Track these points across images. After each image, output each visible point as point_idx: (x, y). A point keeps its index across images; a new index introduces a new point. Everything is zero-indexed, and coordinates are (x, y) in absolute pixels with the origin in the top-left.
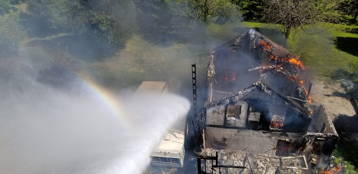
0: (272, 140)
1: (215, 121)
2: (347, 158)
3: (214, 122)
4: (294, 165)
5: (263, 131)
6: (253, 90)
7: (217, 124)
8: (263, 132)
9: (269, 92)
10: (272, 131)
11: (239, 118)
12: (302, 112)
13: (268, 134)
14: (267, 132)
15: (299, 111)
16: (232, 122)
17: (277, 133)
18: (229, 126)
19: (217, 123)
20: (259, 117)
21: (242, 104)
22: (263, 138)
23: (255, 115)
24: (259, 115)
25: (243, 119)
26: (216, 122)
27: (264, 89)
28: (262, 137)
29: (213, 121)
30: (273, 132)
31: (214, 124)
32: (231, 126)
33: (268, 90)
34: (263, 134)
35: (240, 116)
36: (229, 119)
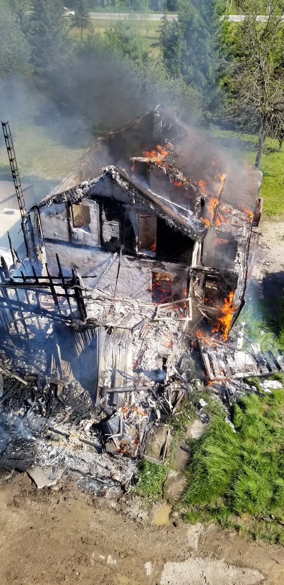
0: (142, 273)
1: (55, 232)
2: (272, 323)
3: (55, 234)
4: (170, 315)
5: (128, 256)
6: (102, 179)
7: (60, 239)
8: (128, 258)
9: (125, 184)
10: (141, 257)
11: (89, 230)
12: (177, 225)
13: (136, 263)
14: (135, 259)
15: (172, 222)
16: (81, 237)
17: (147, 261)
18: (77, 243)
19: (59, 236)
20: (118, 230)
21: (89, 205)
22: (130, 270)
23: (111, 225)
24: (117, 226)
25: (95, 231)
26: (56, 234)
27: (116, 177)
28: (129, 267)
29: (52, 232)
30: (142, 259)
31: (56, 238)
32: (80, 243)
33: (123, 181)
34: (128, 262)
35: (90, 225)
36: (74, 230)
